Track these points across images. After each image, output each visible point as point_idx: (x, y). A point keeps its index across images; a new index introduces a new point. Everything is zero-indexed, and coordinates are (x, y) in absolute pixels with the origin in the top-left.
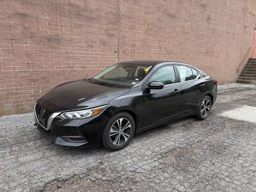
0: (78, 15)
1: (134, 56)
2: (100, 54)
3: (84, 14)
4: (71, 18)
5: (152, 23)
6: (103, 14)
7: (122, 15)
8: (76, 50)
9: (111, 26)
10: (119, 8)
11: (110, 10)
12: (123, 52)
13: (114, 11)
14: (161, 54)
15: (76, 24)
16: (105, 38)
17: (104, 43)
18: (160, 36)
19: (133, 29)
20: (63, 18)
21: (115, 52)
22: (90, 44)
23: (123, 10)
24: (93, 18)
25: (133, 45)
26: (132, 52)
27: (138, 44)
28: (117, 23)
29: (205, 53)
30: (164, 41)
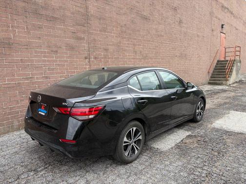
0: (36, 13)
1: (108, 61)
2: (66, 61)
3: (44, 12)
4: (26, 17)
5: (125, 25)
6: (68, 14)
7: (92, 15)
8: (35, 56)
9: (79, 27)
10: (87, 8)
11: (77, 9)
12: (95, 58)
13: (82, 10)
14: (137, 59)
15: (34, 25)
16: (72, 41)
17: (72, 48)
18: (135, 39)
19: (105, 31)
20: (15, 17)
21: (86, 58)
22: (54, 49)
23: (92, 10)
24: (56, 18)
25: (106, 50)
26: (105, 58)
27: (111, 48)
28: (85, 25)
29: (180, 56)
30: (139, 45)
